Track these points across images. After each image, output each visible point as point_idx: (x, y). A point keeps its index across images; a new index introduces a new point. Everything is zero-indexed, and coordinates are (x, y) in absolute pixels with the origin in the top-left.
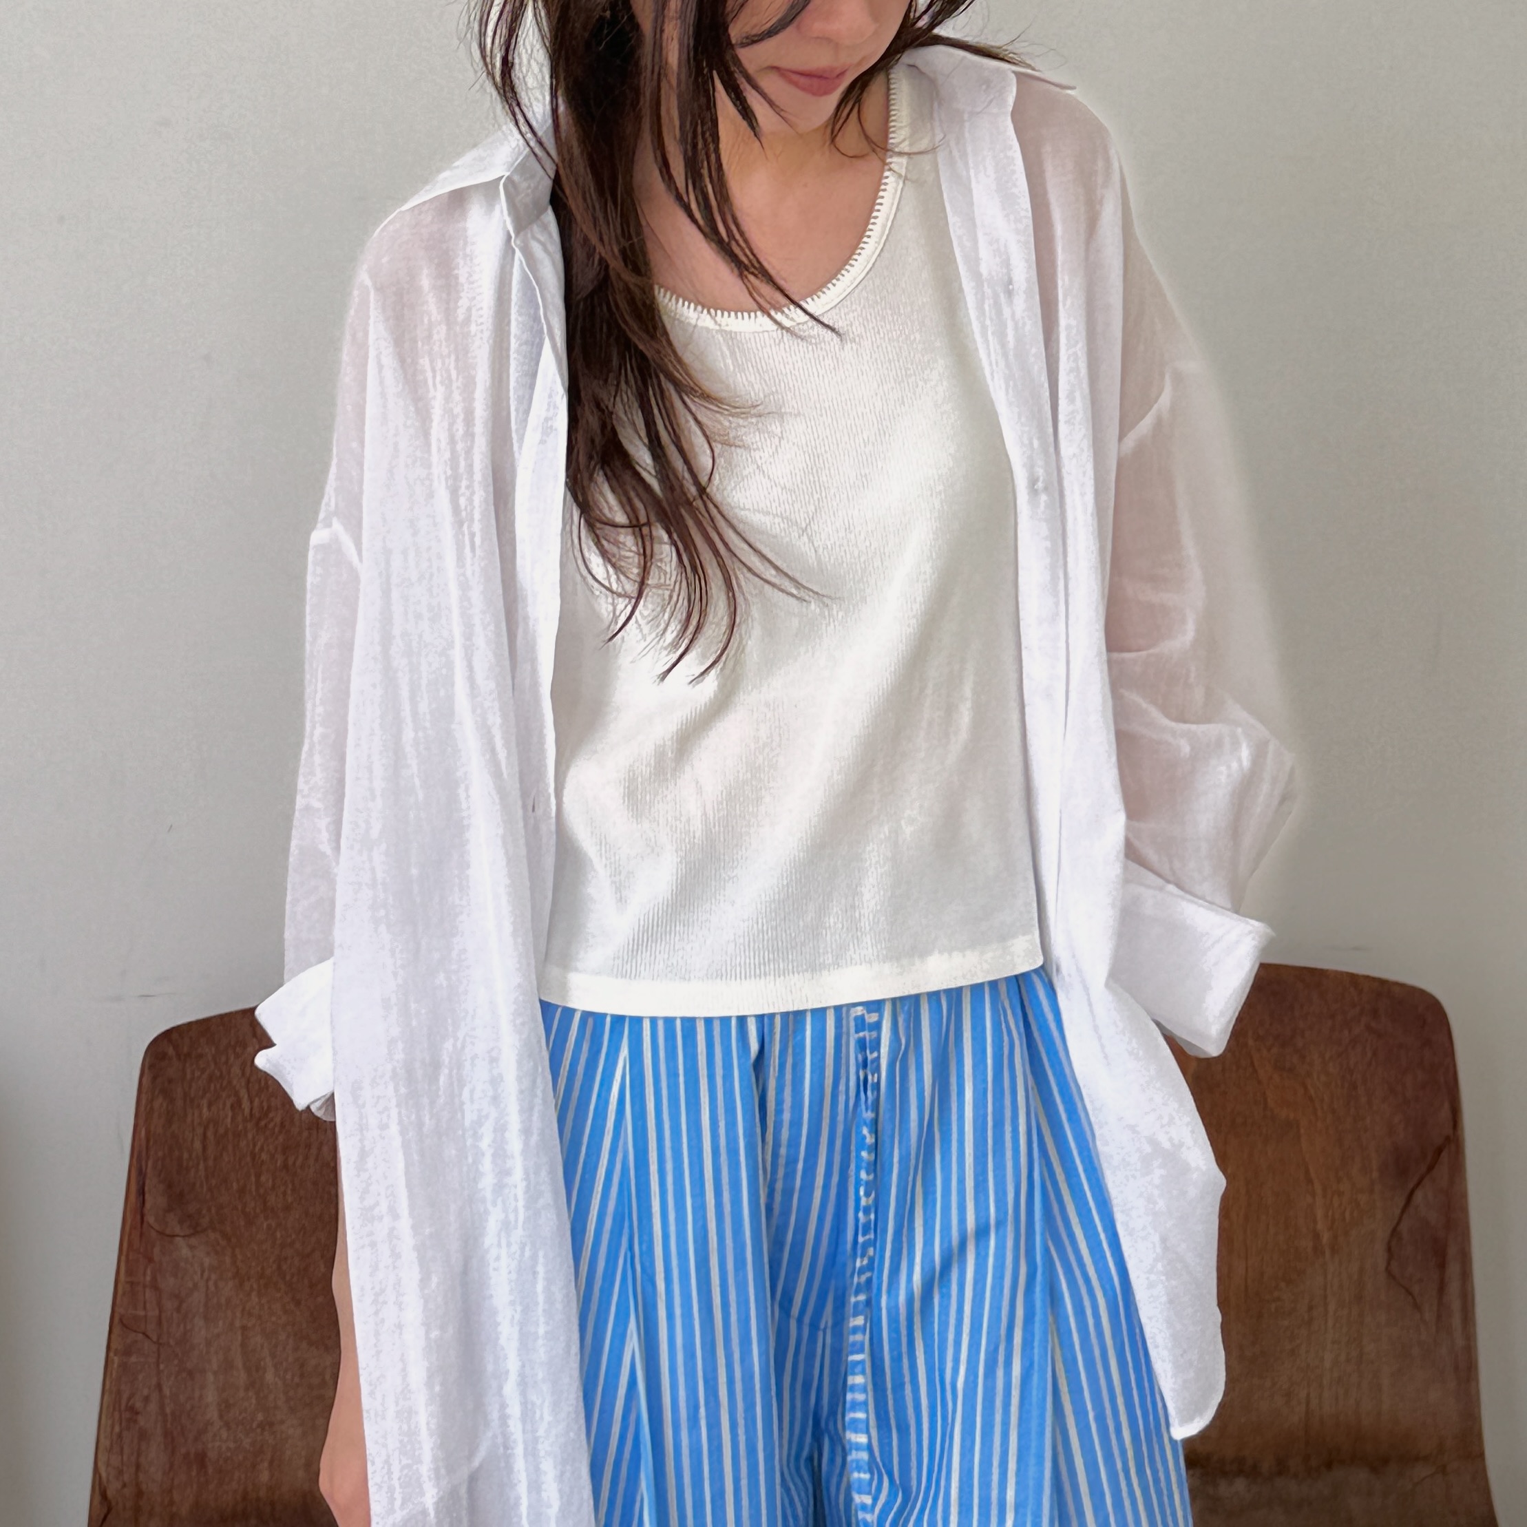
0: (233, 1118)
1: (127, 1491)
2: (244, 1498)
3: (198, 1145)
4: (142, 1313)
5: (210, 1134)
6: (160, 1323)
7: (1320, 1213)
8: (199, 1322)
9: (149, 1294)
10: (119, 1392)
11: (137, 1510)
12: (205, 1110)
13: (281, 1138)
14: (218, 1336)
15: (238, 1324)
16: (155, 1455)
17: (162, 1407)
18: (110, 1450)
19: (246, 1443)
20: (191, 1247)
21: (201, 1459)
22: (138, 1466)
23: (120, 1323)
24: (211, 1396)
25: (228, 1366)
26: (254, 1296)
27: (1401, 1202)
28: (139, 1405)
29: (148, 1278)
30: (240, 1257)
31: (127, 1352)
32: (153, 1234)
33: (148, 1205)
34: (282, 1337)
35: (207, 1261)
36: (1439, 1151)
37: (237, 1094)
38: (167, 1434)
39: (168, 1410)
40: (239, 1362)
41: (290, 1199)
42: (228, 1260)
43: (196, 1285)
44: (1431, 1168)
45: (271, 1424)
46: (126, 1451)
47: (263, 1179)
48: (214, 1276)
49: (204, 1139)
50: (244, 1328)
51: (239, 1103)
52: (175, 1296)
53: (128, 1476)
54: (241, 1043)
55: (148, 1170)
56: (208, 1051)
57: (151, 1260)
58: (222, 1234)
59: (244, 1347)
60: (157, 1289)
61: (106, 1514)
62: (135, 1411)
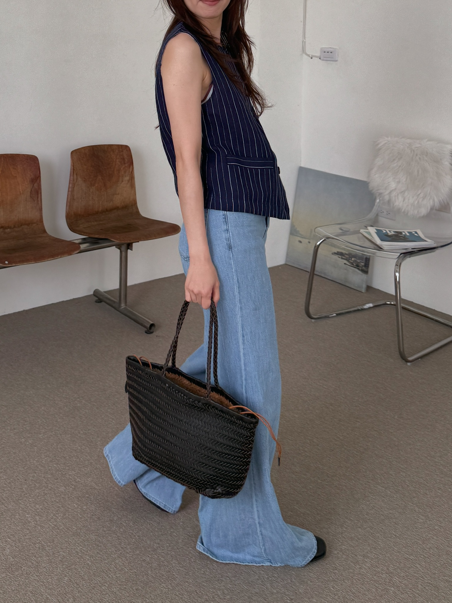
7: (20, 188)
27: (32, 186)
44: (37, 181)
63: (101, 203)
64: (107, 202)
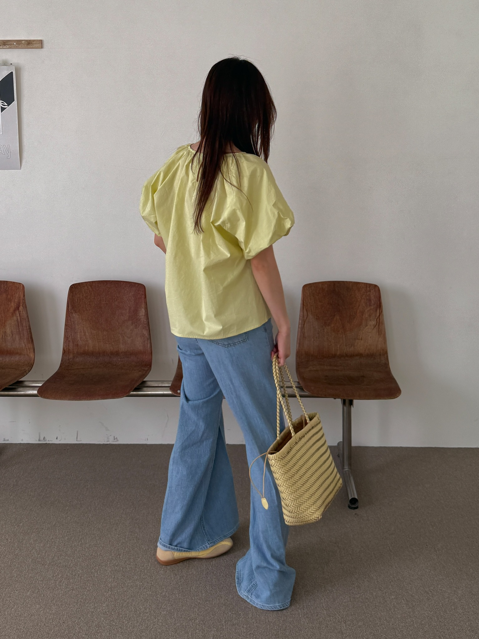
0: (82, 297)
1: (67, 349)
2: (84, 351)
3: (77, 300)
4: (68, 324)
5: (79, 299)
6: (71, 325)
8: (77, 326)
9: (70, 321)
10: (66, 335)
11: (69, 352)
12: (78, 296)
13: (89, 300)
14: (79, 327)
15: (82, 326)
16: (71, 344)
17: (72, 337)
18: (65, 343)
19: (84, 343)
20: (75, 315)
21: (78, 345)
22: (69, 346)
23: (66, 325)
24: (79, 336)
25: (81, 332)
26: (84, 322)
28: (68, 337)
29: (69, 319)
30: (82, 317)
31: (67, 329)
32: (70, 313)
33: (69, 308)
34: (88, 328)
35: (78, 317)
37: (83, 294)
38: (73, 341)
39: (73, 338)
40: (82, 331)
41: (90, 309)
42: (80, 317)
43: (76, 320)
45: (87, 341)
46: (67, 343)
47: (86, 306)
48: (79, 319)
49: (78, 299)
50: (83, 327)
51: (83, 295)
52: (73, 322)
53: (67, 347)
54: (84, 287)
55: (69, 303)
56: (79, 287)
57: (69, 316)
58: (80, 313)
59: (83, 329)
60: (70, 320)
61: (64, 352)
62: (67, 337)
63: (338, 346)
64: (346, 346)
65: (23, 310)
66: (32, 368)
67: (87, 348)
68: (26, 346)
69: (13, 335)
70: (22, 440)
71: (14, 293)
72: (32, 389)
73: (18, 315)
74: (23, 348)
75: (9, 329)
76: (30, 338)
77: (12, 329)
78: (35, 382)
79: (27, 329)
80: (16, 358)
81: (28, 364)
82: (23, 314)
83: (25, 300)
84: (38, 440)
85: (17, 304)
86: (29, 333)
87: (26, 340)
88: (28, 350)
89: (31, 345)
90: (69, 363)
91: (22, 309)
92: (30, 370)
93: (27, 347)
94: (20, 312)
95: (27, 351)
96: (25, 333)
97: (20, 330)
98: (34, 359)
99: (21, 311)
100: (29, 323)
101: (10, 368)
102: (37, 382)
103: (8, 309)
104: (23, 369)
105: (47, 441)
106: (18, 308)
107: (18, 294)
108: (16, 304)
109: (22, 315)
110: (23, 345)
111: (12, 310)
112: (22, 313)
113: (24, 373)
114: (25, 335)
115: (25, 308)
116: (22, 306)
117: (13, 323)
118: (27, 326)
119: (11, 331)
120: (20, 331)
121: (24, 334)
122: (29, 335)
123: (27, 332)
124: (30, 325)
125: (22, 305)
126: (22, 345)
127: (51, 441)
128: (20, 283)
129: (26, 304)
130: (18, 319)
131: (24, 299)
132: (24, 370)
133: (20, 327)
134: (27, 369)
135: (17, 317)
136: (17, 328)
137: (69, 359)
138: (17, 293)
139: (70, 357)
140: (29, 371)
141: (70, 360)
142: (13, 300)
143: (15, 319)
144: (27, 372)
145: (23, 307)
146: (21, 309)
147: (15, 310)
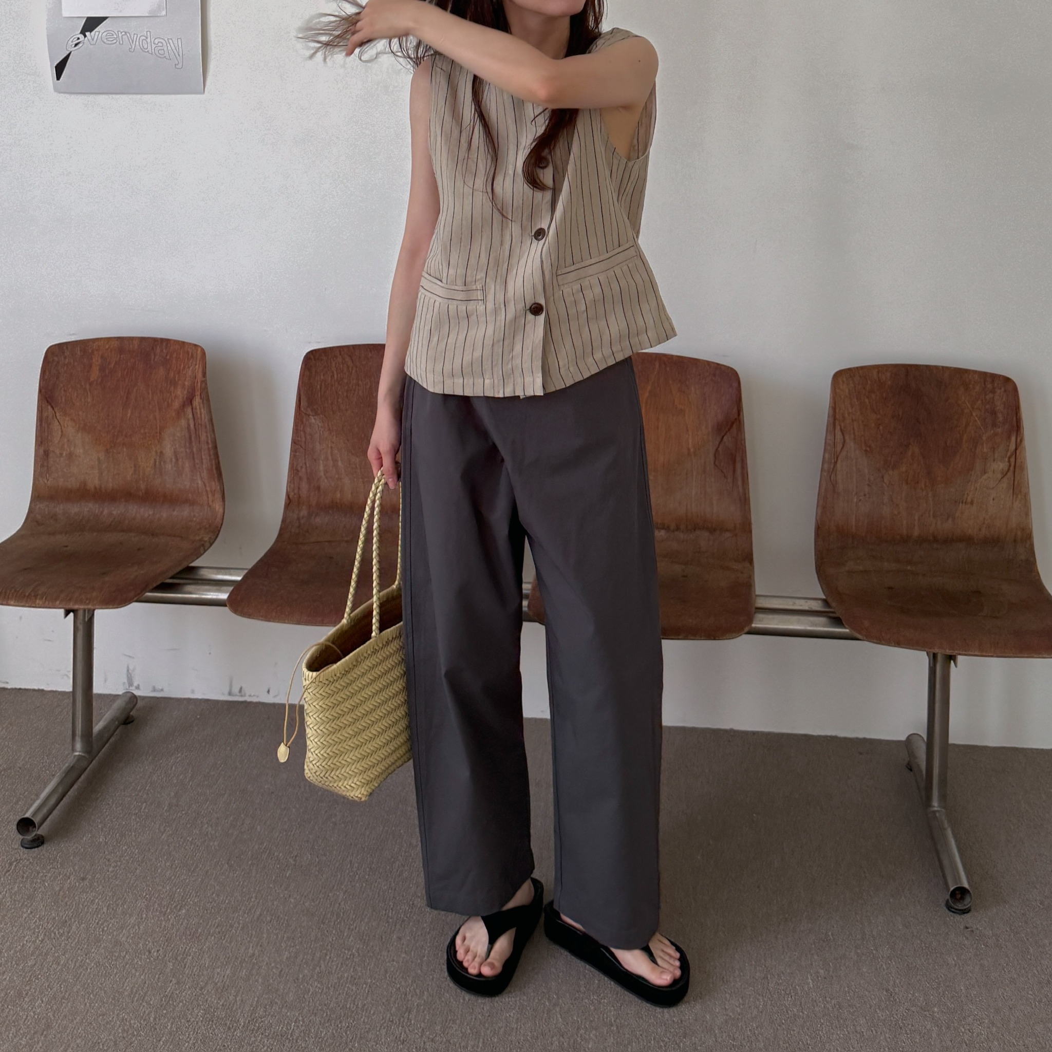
0: (331, 380)
1: (295, 496)
2: (332, 502)
3: (319, 387)
4: (299, 439)
5: (323, 384)
6: (305, 442)
7: (690, 441)
8: (317, 444)
9: (302, 433)
10: (293, 464)
11: (299, 502)
12: (322, 377)
13: (346, 388)
14: (323, 449)
16: (304, 485)
17: (306, 470)
18: (291, 482)
19: (333, 484)
20: (315, 419)
21: (319, 488)
22: (299, 488)
23: (294, 442)
24: (321, 468)
25: (326, 458)
27: (719, 439)
28: (299, 469)
29: (302, 428)
30: (330, 424)
31: (296, 452)
32: (303, 414)
33: (302, 404)
34: (344, 451)
35: (320, 424)
36: (733, 423)
37: (333, 373)
38: (308, 479)
39: (309, 471)
40: (330, 458)
41: (347, 407)
42: (326, 425)
43: (317, 432)
44: (729, 430)
45: (340, 479)
46: (296, 482)
47: (340, 400)
48: (322, 429)
49: (321, 385)
50: (331, 447)
51: (334, 376)
52: (310, 435)
53: (296, 491)
54: (336, 357)
55: (302, 394)
56: (324, 358)
57: (302, 422)
58: (325, 416)
59: (332, 453)
60: (304, 432)
61: (289, 503)
62: (298, 471)
65: (201, 405)
66: (217, 537)
67: (338, 495)
68: (205, 485)
69: (177, 459)
70: (193, 692)
71: (182, 366)
72: (215, 588)
73: (191, 416)
74: (200, 490)
75: (169, 446)
76: (214, 467)
77: (177, 446)
78: (223, 571)
79: (209, 448)
80: (185, 512)
81: (210, 526)
82: (201, 414)
83: (206, 384)
84: (227, 691)
85: (188, 391)
86: (212, 457)
87: (205, 471)
88: (210, 496)
89: (217, 484)
90: (299, 527)
91: (199, 402)
92: (214, 542)
93: (208, 489)
94: (194, 410)
95: (208, 497)
96: (203, 457)
97: (195, 450)
98: (223, 516)
99: (198, 407)
100: (214, 435)
101: (170, 535)
102: (227, 571)
103: (170, 401)
104: (197, 538)
105: (247, 694)
106: (190, 401)
107: (191, 369)
108: (186, 392)
109: (199, 415)
110: (200, 482)
111: (176, 405)
112: (199, 413)
113: (200, 549)
114: (204, 461)
115: (205, 401)
116: (199, 396)
117: (178, 435)
118: (210, 441)
119: (175, 452)
120: (193, 454)
121: (202, 459)
122: (214, 462)
123: (210, 455)
124: (215, 440)
125: (199, 394)
126: (198, 484)
127: (255, 698)
128: (195, 345)
129: (207, 392)
130: (189, 425)
131: (204, 382)
132: (200, 540)
133: (194, 444)
134: (206, 539)
135: (188, 420)
136: (188, 445)
137: (298, 519)
138: (189, 368)
139: (302, 514)
140: (211, 544)
141: (302, 521)
142: (180, 382)
143: (183, 424)
144: (207, 544)
145: (201, 398)
146: (197, 404)
147: (183, 406)
